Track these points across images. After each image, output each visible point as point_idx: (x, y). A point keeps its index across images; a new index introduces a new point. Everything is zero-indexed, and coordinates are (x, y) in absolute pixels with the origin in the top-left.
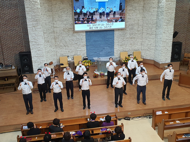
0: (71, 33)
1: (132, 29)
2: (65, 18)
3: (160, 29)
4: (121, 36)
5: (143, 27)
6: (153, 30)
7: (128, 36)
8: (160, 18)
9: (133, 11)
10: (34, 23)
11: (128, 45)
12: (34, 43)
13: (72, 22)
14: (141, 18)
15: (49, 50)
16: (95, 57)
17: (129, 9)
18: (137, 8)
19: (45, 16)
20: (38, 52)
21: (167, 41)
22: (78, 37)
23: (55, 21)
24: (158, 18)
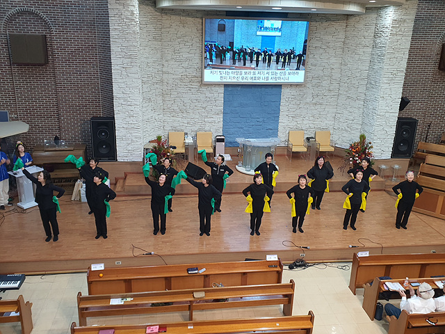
0: (196, 85)
1: (318, 86)
2: (186, 55)
3: (374, 90)
4: (295, 98)
5: (341, 84)
6: (359, 90)
7: (308, 100)
8: (375, 67)
9: (321, 51)
10: (126, 61)
11: (307, 118)
12: (122, 101)
13: (199, 65)
14: (337, 66)
15: (150, 116)
16: (239, 137)
17: (314, 45)
18: (331, 45)
19: (147, 48)
20: (128, 119)
21: (387, 115)
22: (208, 94)
23: (167, 61)
24: (371, 68)
